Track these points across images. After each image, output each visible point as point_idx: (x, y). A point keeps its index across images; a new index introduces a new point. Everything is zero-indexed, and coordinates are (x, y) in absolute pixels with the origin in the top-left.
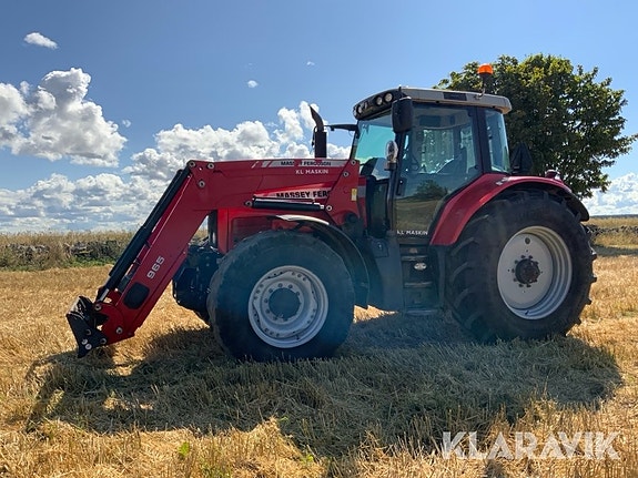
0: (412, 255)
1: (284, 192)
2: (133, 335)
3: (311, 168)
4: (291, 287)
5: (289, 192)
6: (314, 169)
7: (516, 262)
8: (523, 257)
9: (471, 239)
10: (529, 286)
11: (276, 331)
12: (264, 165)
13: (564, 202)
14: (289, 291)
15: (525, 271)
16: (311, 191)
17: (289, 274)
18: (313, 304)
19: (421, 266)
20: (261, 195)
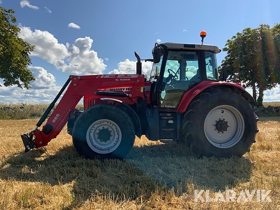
0: (168, 116)
1: (113, 88)
2: (47, 145)
3: (122, 78)
4: (108, 128)
5: (115, 88)
6: (124, 78)
7: (216, 121)
8: (220, 119)
9: (191, 110)
10: (223, 133)
11: (100, 146)
12: (102, 77)
13: (240, 94)
14: (107, 130)
15: (221, 126)
16: (125, 88)
17: (106, 123)
18: (116, 136)
19: (171, 122)
20: (103, 90)
